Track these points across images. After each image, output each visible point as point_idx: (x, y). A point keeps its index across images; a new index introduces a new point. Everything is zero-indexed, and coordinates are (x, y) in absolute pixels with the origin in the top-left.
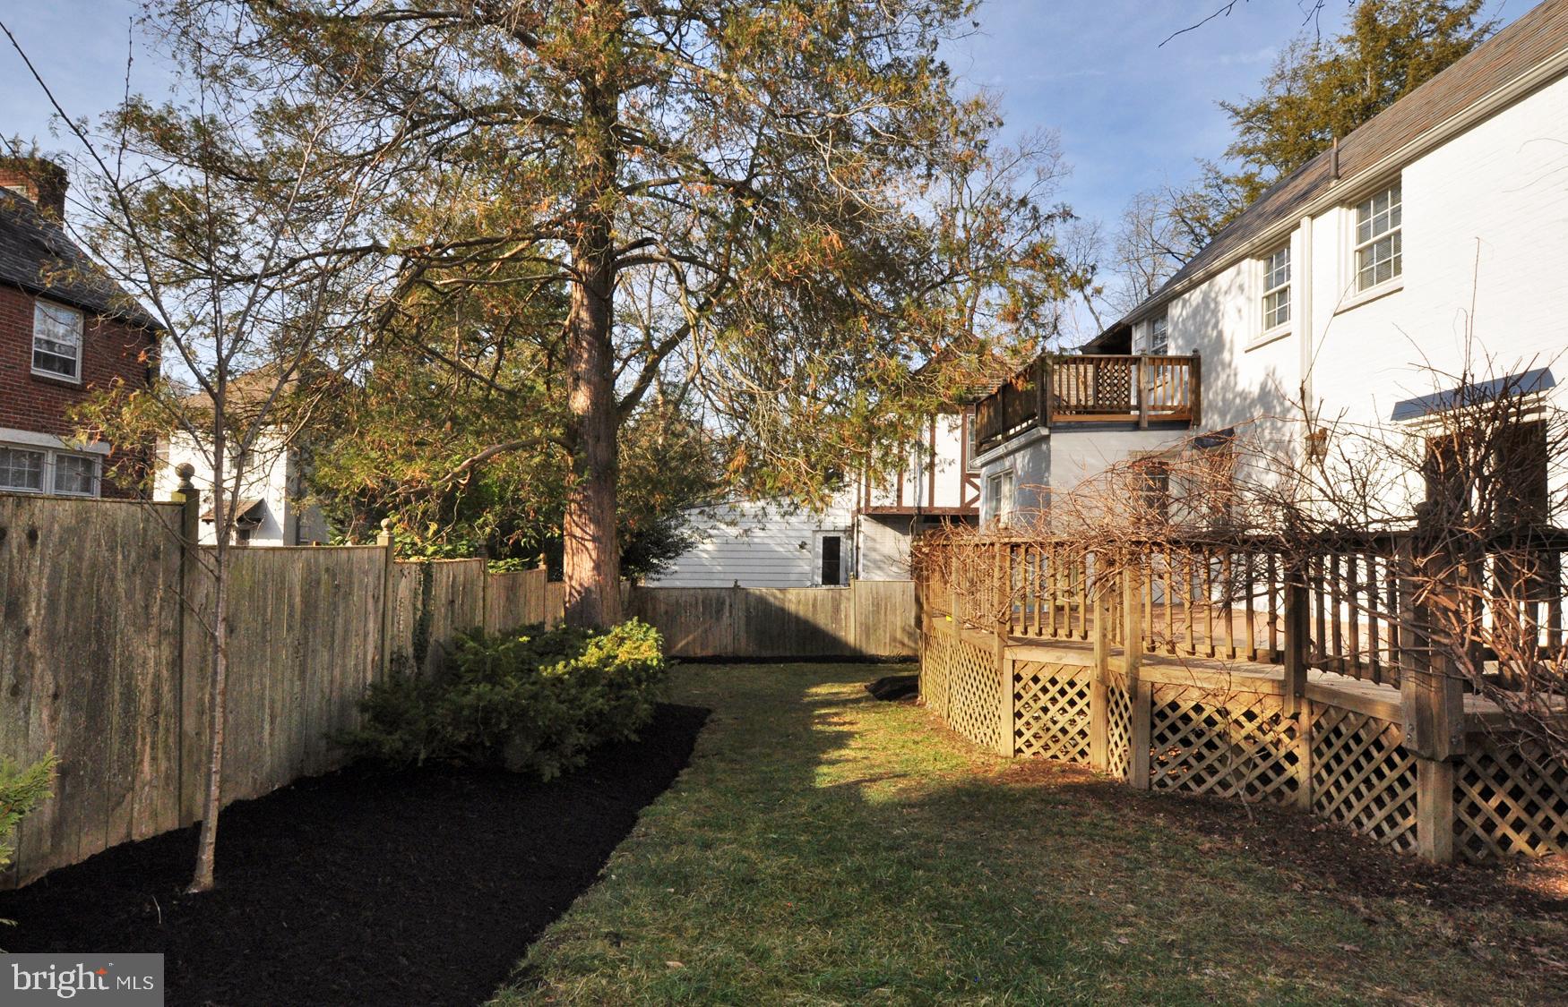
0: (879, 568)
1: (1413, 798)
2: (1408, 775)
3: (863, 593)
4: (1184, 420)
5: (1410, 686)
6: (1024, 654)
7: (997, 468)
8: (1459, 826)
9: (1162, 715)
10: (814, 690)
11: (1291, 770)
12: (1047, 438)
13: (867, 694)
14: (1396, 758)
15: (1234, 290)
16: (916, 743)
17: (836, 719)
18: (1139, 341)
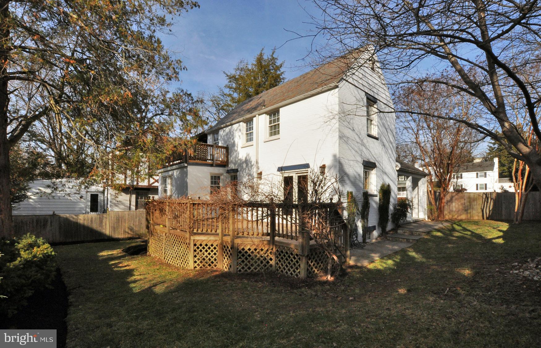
0: (117, 206)
1: (299, 265)
2: (298, 260)
3: (113, 215)
4: (224, 164)
5: (300, 240)
6: (197, 238)
7: (166, 174)
8: (308, 269)
9: (240, 252)
10: (101, 254)
11: (271, 262)
12: (186, 167)
13: (124, 253)
14: (296, 256)
15: (238, 130)
16: (158, 269)
17: (121, 265)
18: (210, 140)
